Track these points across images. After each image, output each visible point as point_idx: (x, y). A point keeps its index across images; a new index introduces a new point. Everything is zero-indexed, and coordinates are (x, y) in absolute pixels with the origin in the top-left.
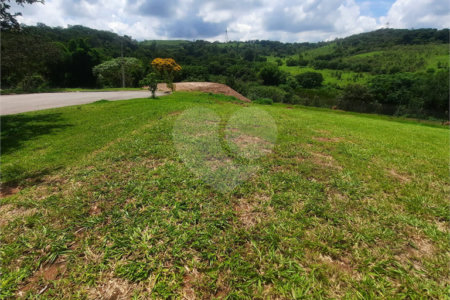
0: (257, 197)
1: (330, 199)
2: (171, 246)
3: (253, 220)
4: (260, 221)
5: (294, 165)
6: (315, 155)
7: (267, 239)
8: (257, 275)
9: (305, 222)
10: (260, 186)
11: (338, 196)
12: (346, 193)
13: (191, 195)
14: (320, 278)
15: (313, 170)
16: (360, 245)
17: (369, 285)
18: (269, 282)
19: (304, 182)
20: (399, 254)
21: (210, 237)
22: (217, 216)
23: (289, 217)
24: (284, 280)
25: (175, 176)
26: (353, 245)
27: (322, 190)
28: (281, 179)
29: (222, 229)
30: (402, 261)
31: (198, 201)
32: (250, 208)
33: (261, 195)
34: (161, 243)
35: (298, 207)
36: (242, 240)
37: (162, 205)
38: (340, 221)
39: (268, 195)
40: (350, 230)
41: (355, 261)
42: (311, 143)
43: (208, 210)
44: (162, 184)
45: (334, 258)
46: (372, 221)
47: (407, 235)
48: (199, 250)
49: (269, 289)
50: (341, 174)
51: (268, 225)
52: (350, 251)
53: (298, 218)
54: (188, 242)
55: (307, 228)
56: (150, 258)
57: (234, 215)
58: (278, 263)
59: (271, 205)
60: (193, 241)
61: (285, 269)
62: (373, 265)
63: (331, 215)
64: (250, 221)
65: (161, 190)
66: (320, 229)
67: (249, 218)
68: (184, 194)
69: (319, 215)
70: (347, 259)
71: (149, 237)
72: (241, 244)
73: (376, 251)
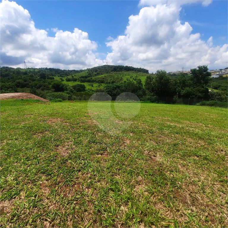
0: (66, 144)
1: (97, 136)
2: (28, 177)
3: (67, 153)
4: (70, 152)
5: (80, 127)
6: (88, 121)
7: (76, 157)
8: (74, 171)
9: (89, 146)
10: (66, 139)
11: (100, 134)
12: (102, 132)
13: (30, 153)
14: (98, 162)
15: (88, 127)
16: (109, 147)
17: (113, 157)
18: (79, 171)
19: (86, 132)
20: (121, 146)
21: (48, 166)
22: (49, 157)
23: (82, 146)
24: (85, 168)
25: (15, 147)
26: (107, 148)
27: (93, 134)
28: (75, 134)
29: (53, 161)
30: (122, 148)
31: (35, 154)
32: (64, 149)
33: (68, 142)
34: (21, 178)
35: (85, 142)
36: (64, 162)
37: (13, 162)
38: (102, 142)
39: (71, 142)
40: (105, 144)
41: (108, 153)
42: (86, 117)
43: (43, 156)
44: (9, 153)
45: (101, 154)
46: (112, 139)
47: (123, 140)
48: (44, 173)
49: (80, 173)
50: (99, 126)
51: (75, 152)
52: (106, 150)
53: (86, 146)
54: (37, 172)
55: (90, 148)
56: (17, 186)
57: (57, 154)
58: (82, 163)
59: (74, 145)
60: (39, 171)
61: (85, 164)
62: (114, 152)
63: (98, 141)
64: (66, 154)
65: (9, 156)
66: (95, 147)
67: (65, 153)
68: (26, 154)
69: (94, 142)
70: (106, 153)
71: (12, 178)
72: (64, 163)
73: (114, 147)
